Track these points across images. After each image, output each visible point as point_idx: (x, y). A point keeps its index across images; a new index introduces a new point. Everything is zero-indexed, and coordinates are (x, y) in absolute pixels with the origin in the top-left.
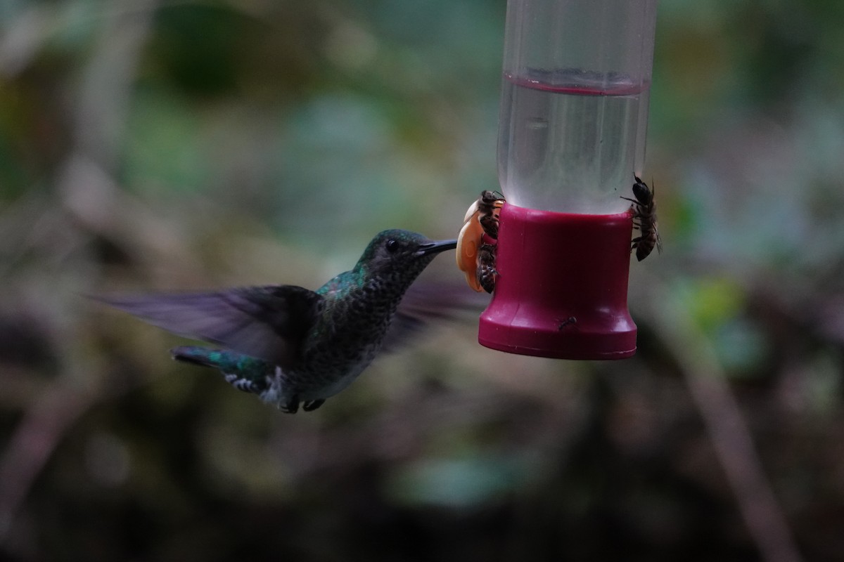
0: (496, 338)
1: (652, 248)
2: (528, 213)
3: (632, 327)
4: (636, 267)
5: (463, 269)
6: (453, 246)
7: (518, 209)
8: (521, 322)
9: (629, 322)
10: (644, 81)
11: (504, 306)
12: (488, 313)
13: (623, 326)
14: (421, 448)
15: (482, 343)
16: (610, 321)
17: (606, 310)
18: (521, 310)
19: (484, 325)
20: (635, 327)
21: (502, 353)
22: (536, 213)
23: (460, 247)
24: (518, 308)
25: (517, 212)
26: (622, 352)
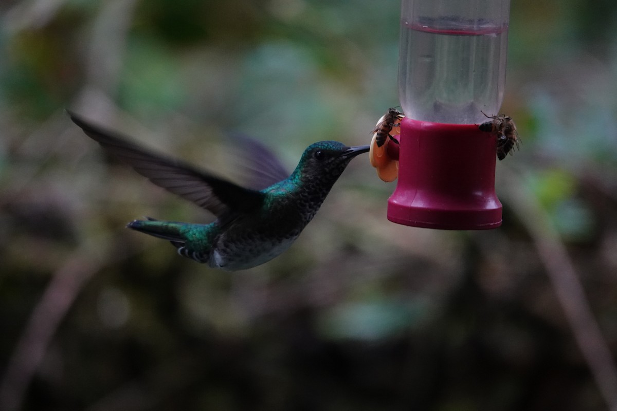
0: (400, 215)
2: (422, 124)
3: (498, 205)
5: (375, 166)
6: (367, 150)
7: (414, 121)
8: (418, 204)
9: (496, 202)
10: (504, 24)
11: (406, 192)
12: (394, 197)
13: (492, 205)
15: (390, 219)
16: (483, 202)
17: (480, 194)
18: (418, 195)
19: (391, 206)
20: (501, 206)
21: (405, 226)
22: (427, 124)
23: (372, 150)
24: (416, 193)
25: (413, 124)
26: (492, 224)
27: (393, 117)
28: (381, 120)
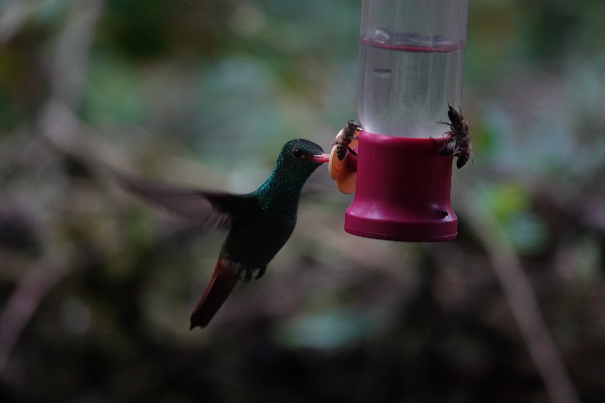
0: (357, 227)
1: (467, 160)
2: (378, 138)
3: (454, 218)
4: (456, 173)
5: (334, 178)
7: (371, 135)
8: (375, 215)
9: (451, 215)
10: (461, 42)
11: (363, 204)
12: (351, 209)
13: (448, 218)
14: (300, 306)
15: (347, 230)
17: (435, 206)
18: (374, 207)
19: (349, 218)
20: (456, 218)
21: (361, 237)
22: (384, 137)
23: (331, 161)
24: (371, 205)
25: (371, 137)
26: (446, 236)
27: (352, 129)
28: (340, 133)
